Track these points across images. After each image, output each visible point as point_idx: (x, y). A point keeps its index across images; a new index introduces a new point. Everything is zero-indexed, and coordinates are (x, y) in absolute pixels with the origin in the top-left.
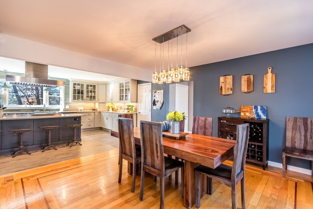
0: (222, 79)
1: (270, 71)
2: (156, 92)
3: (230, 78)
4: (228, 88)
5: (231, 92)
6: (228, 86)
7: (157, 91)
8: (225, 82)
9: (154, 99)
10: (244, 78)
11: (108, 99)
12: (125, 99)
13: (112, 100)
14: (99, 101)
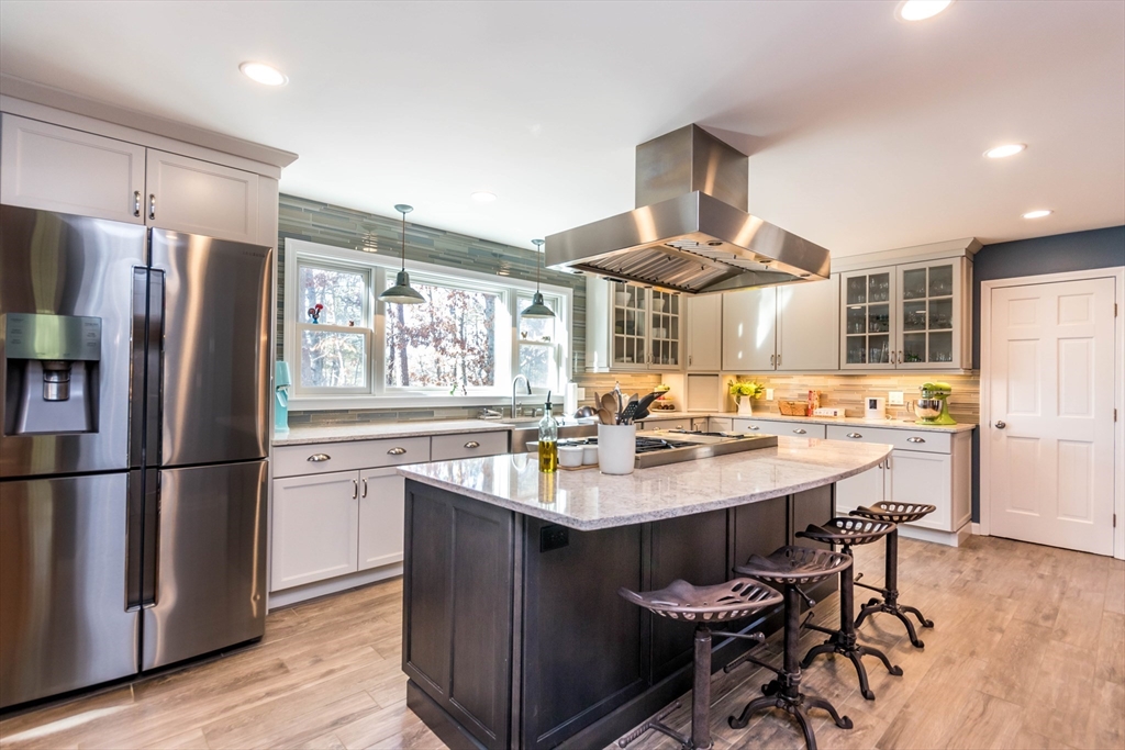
11: (740, 355)
12: (901, 357)
13: (776, 359)
14: (689, 368)
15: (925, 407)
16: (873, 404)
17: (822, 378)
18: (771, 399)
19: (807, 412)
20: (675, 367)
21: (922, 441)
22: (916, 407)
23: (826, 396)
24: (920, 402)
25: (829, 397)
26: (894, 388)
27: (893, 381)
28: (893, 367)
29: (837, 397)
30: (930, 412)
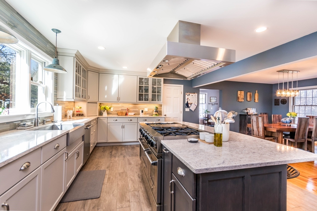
0: (239, 92)
1: (257, 92)
2: (189, 95)
3: (243, 92)
4: (242, 98)
5: (243, 101)
6: (242, 97)
7: (191, 94)
8: (240, 94)
9: (187, 102)
10: (249, 94)
11: (106, 96)
12: (151, 100)
13: (118, 99)
14: (88, 100)
15: (156, 112)
16: (142, 112)
17: (128, 104)
18: (112, 111)
19: (126, 114)
20: (85, 99)
21: (159, 120)
22: (154, 112)
23: (129, 110)
24: (155, 111)
25: (130, 110)
26: (146, 107)
27: (145, 105)
28: (149, 102)
29: (132, 110)
30: (157, 113)
